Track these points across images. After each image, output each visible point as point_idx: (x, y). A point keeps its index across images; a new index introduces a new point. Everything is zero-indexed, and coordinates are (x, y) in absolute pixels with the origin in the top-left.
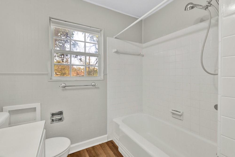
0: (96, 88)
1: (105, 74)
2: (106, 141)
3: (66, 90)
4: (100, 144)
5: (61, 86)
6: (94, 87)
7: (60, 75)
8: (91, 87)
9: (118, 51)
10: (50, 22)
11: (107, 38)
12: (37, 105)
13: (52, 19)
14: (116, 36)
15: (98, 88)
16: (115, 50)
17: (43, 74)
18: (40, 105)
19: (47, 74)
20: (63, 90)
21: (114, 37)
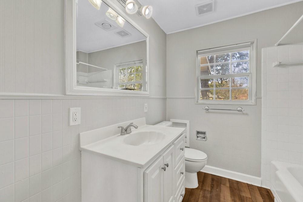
0: (243, 114)
1: (258, 98)
2: (260, 186)
3: (209, 112)
4: (247, 184)
5: (204, 108)
6: (241, 112)
7: (223, 98)
8: (237, 112)
9: (281, 64)
10: (197, 54)
11: (263, 50)
12: (187, 122)
13: (198, 52)
14: (278, 43)
15: (247, 114)
16: (277, 63)
17: (191, 98)
18: (189, 122)
19: (194, 98)
20: (206, 112)
21: (276, 45)
